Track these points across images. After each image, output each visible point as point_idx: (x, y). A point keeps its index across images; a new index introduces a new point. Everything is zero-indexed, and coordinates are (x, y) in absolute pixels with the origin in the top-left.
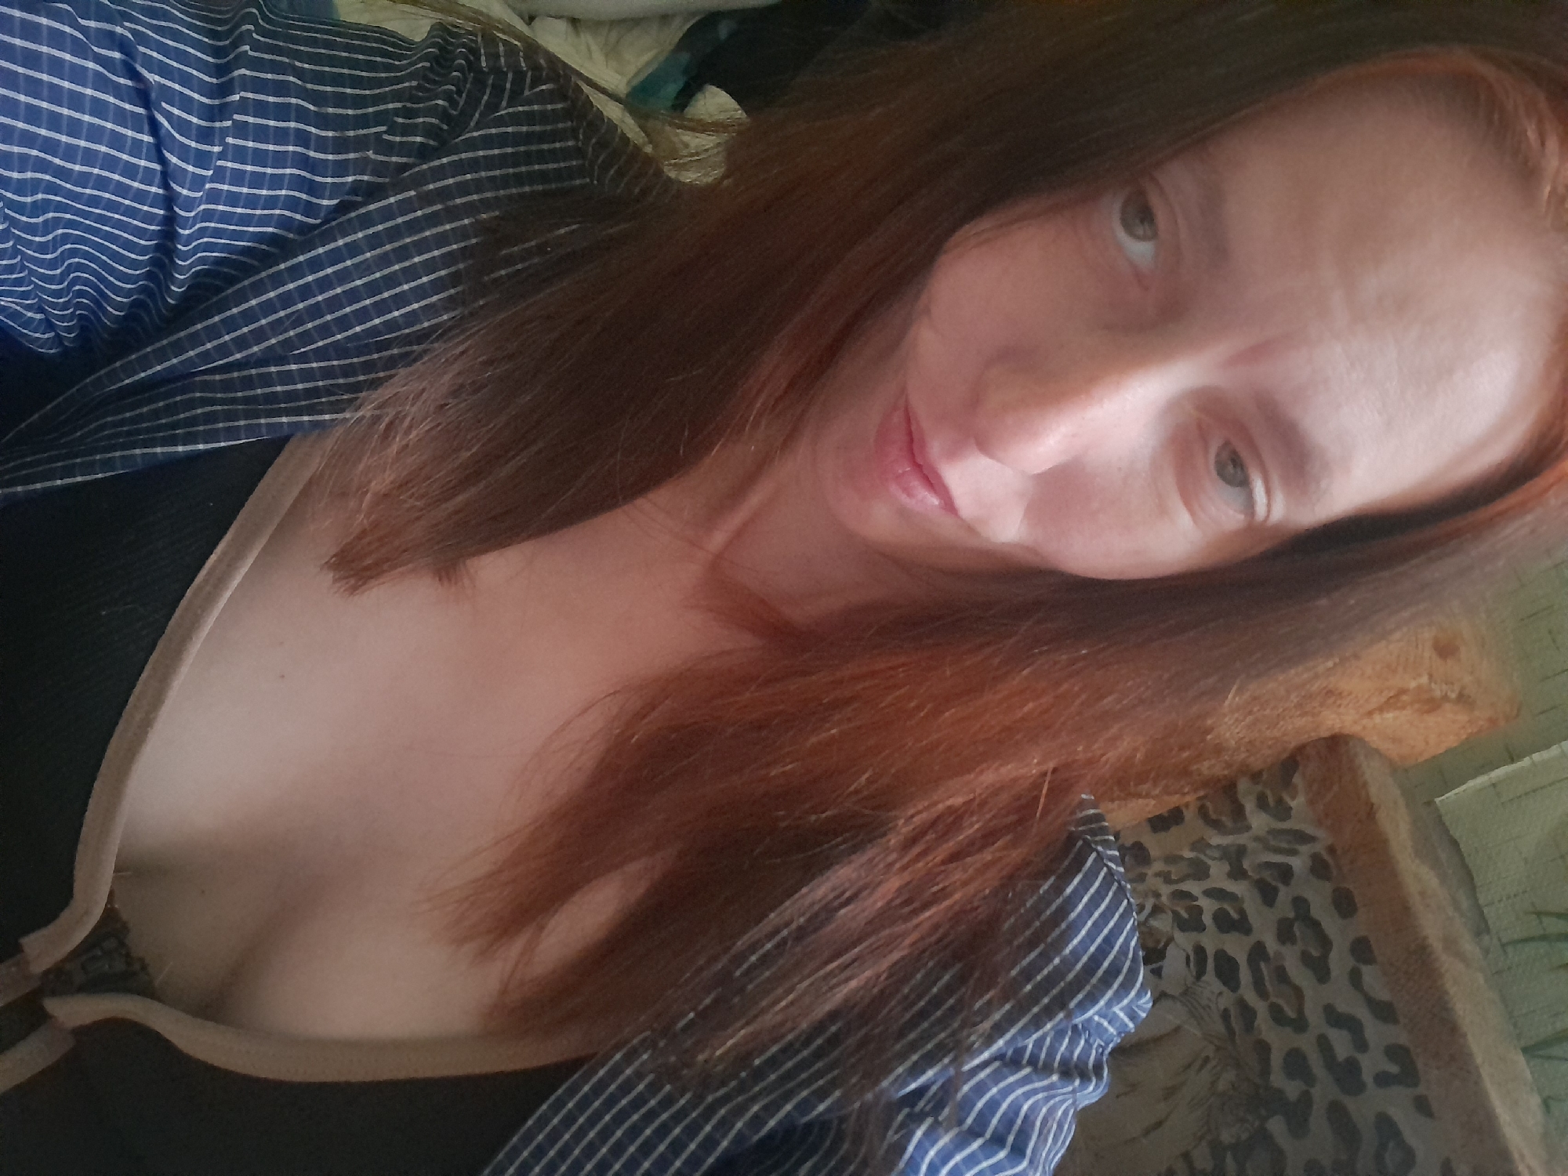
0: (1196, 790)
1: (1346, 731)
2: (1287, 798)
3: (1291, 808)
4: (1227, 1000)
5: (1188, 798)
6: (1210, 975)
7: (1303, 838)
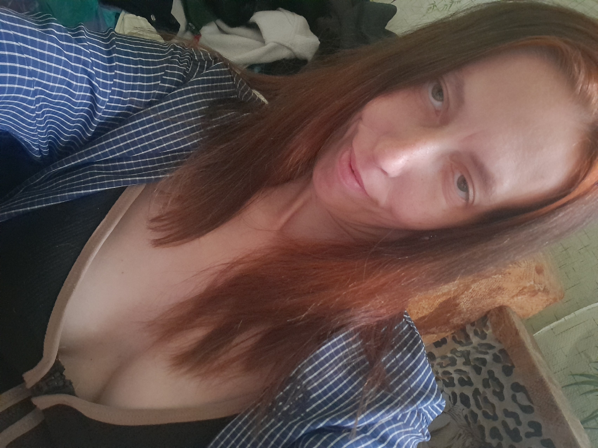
0: (451, 331)
1: (504, 305)
2: (485, 331)
3: (486, 334)
4: (466, 411)
5: (448, 334)
6: (459, 402)
7: (491, 347)
